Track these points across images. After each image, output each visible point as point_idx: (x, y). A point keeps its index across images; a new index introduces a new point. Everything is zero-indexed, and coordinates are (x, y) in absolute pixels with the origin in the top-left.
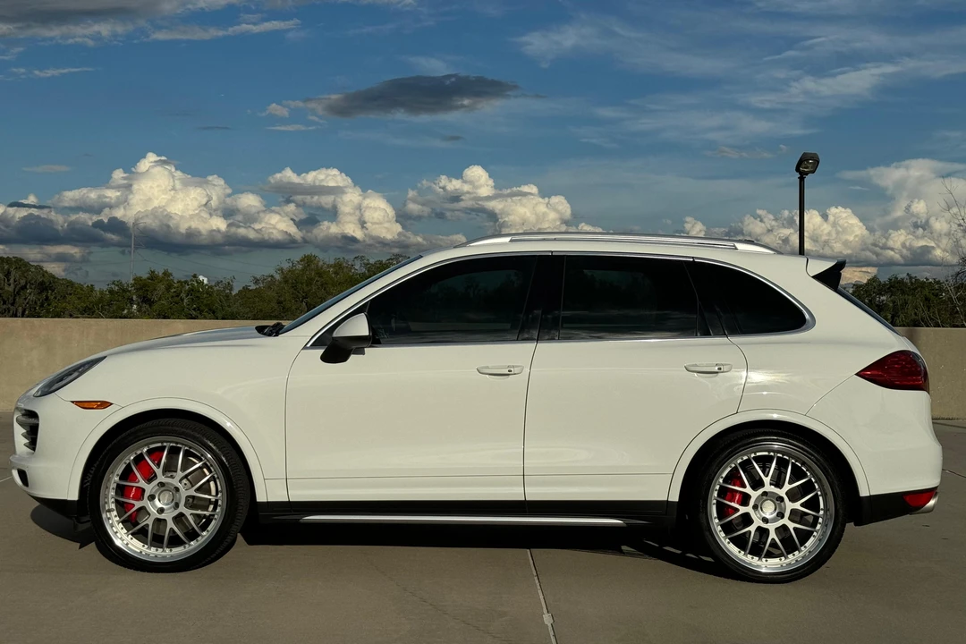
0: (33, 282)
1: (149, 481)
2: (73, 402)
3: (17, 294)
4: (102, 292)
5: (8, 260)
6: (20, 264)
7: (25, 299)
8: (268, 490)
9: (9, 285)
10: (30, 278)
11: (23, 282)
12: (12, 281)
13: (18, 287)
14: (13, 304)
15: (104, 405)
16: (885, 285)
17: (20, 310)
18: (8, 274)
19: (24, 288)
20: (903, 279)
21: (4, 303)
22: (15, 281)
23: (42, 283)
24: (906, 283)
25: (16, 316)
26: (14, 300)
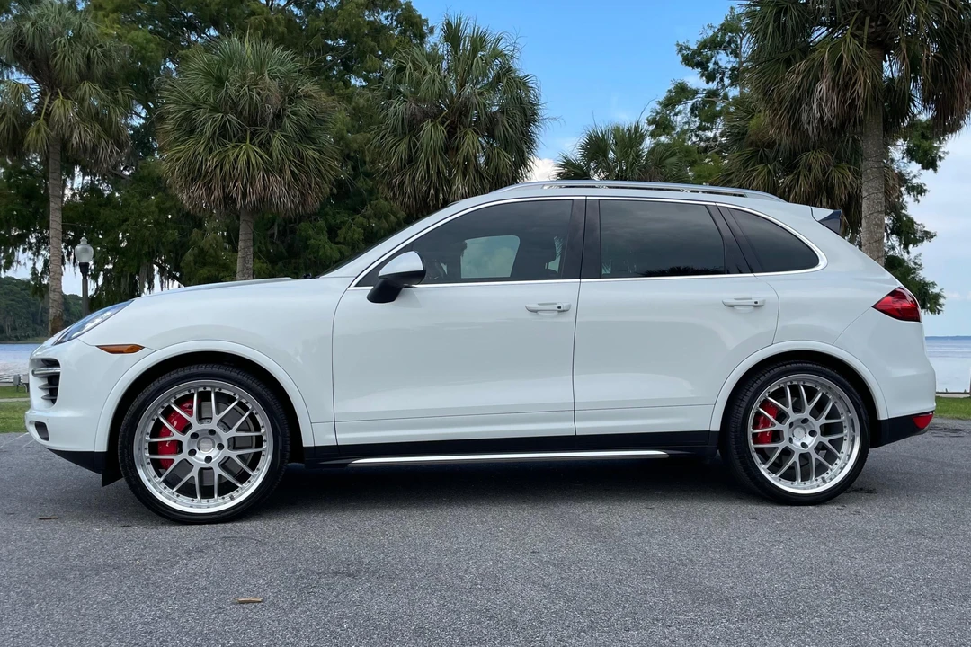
1: (184, 431)
2: (98, 346)
8: (315, 434)
15: (135, 349)
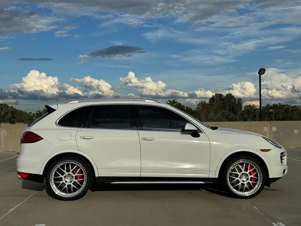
0: (10, 111)
3: (5, 115)
4: (34, 114)
5: (2, 104)
6: (5, 106)
7: (8, 116)
9: (3, 112)
10: (9, 110)
11: (7, 111)
12: (3, 111)
13: (5, 113)
14: (4, 118)
16: (272, 106)
17: (6, 120)
18: (2, 109)
19: (7, 113)
20: (277, 105)
21: (1, 118)
22: (4, 111)
23: (13, 111)
24: (278, 106)
25: (5, 122)
26: (4, 117)
